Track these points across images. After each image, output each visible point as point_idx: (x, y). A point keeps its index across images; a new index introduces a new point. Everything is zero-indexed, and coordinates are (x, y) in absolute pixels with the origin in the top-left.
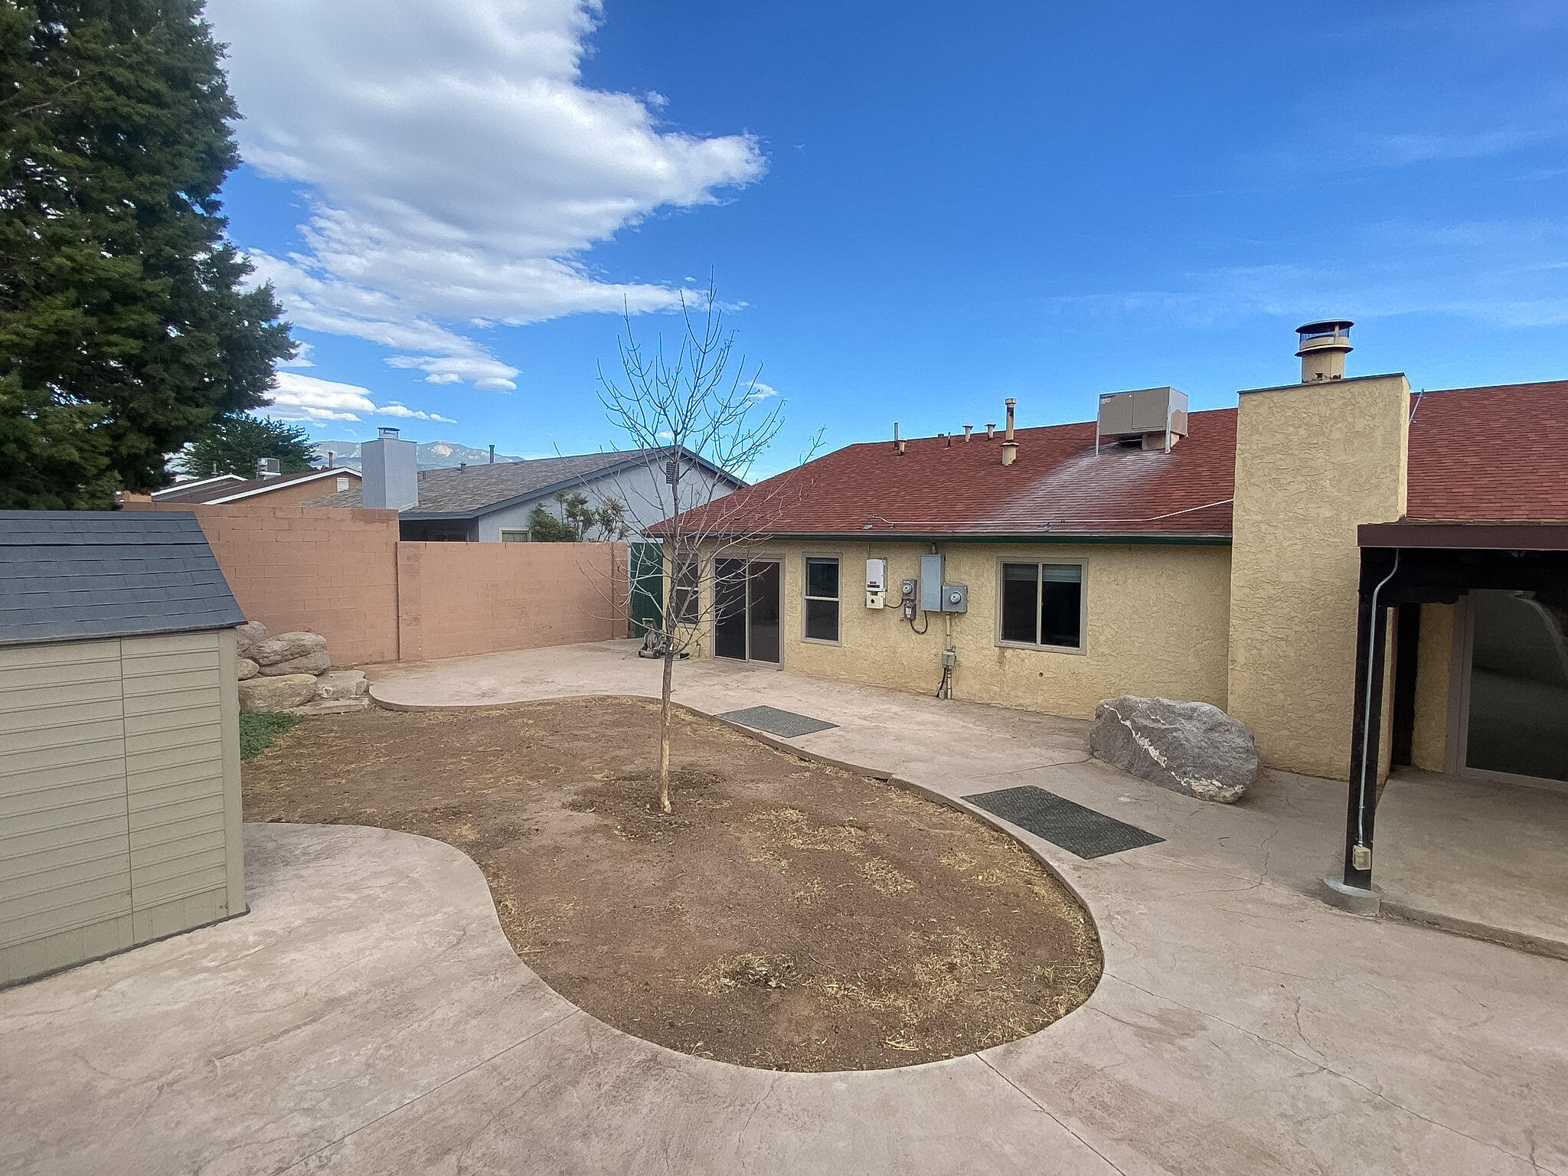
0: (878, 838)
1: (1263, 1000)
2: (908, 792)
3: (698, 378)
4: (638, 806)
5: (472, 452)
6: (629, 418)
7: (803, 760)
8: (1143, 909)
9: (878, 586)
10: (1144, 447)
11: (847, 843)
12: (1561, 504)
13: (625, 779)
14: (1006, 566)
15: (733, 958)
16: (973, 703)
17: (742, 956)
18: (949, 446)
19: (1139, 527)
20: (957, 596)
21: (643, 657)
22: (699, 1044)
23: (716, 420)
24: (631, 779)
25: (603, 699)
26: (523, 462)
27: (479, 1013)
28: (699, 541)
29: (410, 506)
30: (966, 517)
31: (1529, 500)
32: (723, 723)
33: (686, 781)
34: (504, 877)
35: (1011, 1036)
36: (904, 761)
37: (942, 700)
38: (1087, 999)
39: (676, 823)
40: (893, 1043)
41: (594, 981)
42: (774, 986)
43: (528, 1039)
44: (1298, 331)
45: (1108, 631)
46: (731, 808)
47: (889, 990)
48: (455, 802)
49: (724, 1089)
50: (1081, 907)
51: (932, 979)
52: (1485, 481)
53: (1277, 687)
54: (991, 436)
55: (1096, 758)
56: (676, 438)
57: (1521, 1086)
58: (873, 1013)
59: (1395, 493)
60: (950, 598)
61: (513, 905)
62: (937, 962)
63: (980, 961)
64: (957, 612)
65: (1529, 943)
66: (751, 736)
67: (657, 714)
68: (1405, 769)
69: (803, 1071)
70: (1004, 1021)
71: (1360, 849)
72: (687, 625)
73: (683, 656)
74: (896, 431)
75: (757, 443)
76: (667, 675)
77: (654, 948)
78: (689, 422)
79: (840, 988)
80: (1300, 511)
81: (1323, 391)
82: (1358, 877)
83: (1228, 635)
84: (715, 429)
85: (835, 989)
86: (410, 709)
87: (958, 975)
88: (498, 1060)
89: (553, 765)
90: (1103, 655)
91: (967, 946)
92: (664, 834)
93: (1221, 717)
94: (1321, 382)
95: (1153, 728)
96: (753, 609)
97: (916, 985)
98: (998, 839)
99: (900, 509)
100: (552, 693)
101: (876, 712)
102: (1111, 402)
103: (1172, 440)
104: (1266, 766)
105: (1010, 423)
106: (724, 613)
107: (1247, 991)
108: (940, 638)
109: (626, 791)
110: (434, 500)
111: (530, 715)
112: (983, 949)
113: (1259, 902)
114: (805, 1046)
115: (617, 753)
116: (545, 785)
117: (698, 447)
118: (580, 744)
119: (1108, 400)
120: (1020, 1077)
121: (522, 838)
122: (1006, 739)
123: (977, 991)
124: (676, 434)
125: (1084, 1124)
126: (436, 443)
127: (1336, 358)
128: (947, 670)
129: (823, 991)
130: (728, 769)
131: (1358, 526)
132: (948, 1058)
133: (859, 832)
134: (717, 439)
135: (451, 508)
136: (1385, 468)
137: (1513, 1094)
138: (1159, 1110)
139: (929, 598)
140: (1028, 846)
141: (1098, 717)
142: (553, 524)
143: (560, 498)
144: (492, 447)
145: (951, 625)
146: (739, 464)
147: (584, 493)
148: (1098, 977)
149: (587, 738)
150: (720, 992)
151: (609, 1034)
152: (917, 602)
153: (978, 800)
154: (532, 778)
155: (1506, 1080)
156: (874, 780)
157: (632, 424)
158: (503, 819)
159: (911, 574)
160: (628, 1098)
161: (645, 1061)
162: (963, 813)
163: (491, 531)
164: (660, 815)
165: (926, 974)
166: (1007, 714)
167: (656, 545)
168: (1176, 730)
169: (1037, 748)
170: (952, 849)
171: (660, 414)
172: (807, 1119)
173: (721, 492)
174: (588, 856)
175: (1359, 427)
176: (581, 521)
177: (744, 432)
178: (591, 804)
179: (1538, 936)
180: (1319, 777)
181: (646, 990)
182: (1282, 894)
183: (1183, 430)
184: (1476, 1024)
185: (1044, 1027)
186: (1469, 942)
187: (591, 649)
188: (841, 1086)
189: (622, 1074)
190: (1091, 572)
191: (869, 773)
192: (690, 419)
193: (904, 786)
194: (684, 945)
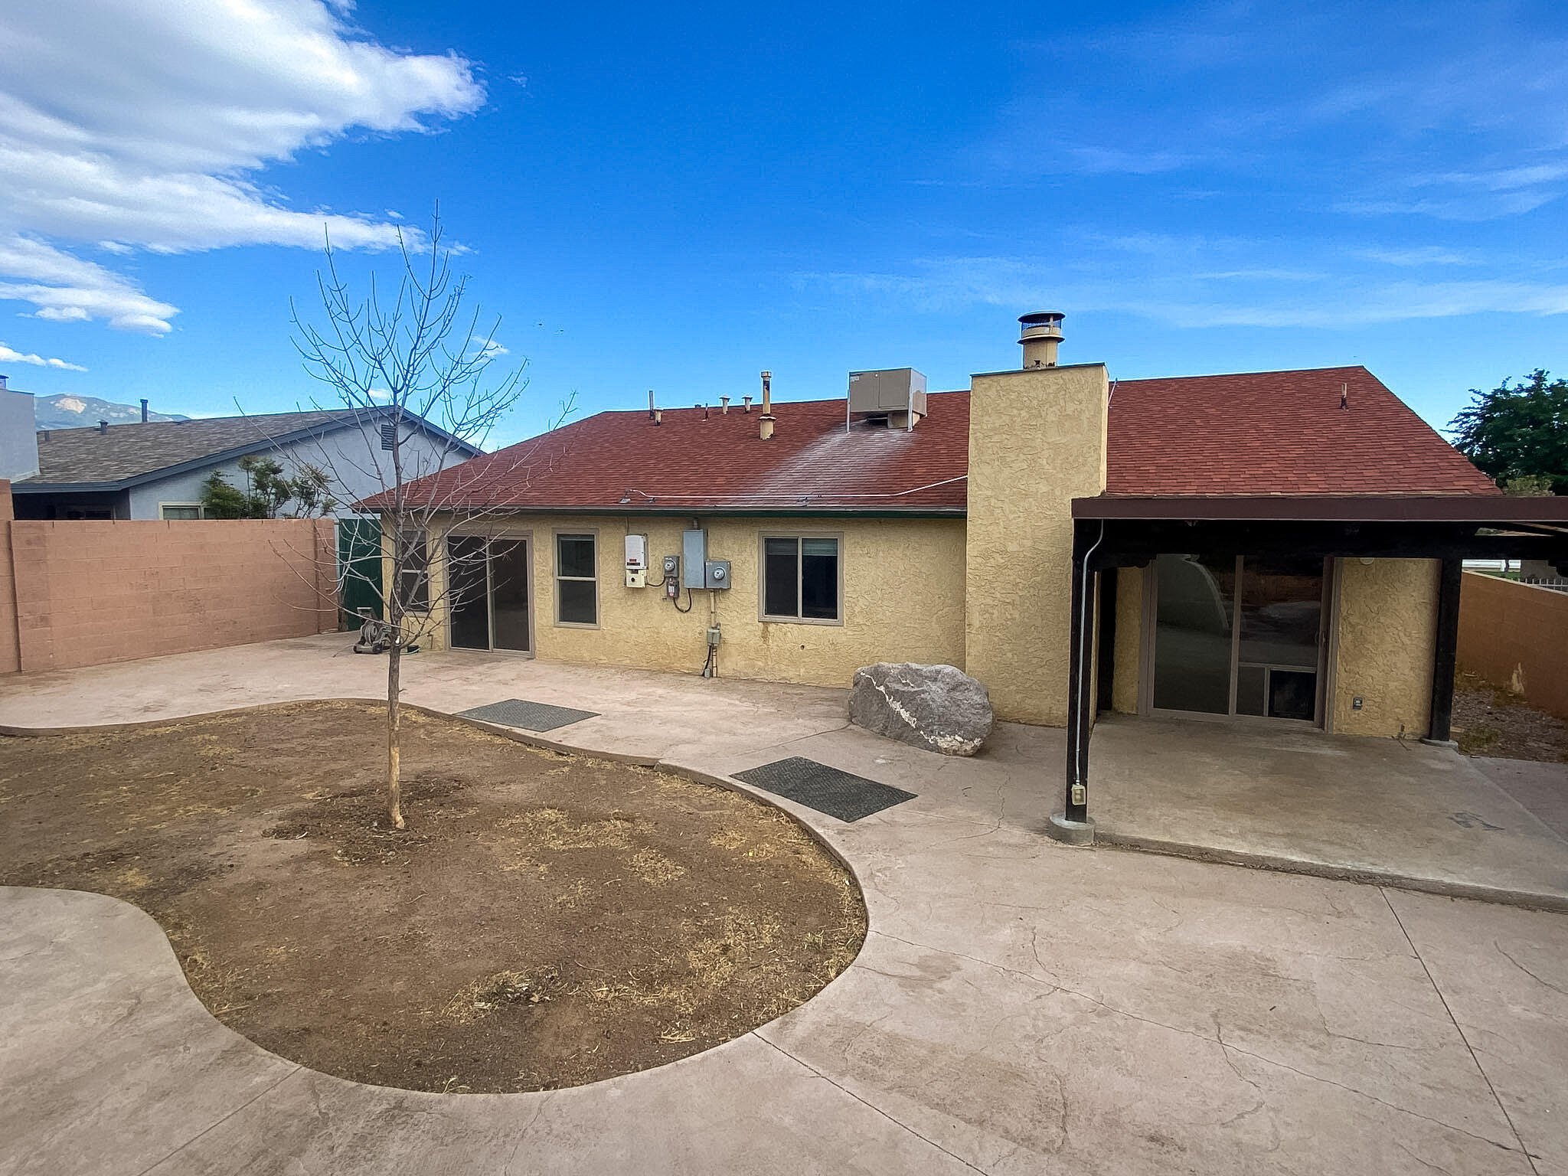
0: (646, 828)
1: (1006, 934)
2: (675, 776)
3: (422, 328)
4: (362, 825)
5: (115, 408)
6: (334, 371)
7: (560, 754)
8: (901, 863)
9: (639, 564)
10: (890, 425)
11: (613, 838)
12: (1219, 480)
13: (344, 795)
14: (768, 541)
15: (488, 979)
16: (738, 680)
17: (498, 975)
18: (707, 417)
19: (888, 502)
20: (721, 572)
21: (360, 652)
22: (452, 1079)
23: (446, 378)
24: (353, 794)
25: (311, 704)
26: (190, 421)
27: (165, 1094)
28: (428, 515)
29: (29, 475)
30: (725, 492)
31: (1196, 477)
32: (464, 722)
33: (420, 791)
34: (190, 927)
35: (787, 1007)
36: (670, 745)
37: (708, 679)
38: (855, 959)
39: (411, 840)
40: (669, 1037)
41: (318, 1031)
42: (537, 1001)
43: (235, 1113)
44: (1020, 320)
45: (862, 602)
46: (478, 815)
47: (662, 983)
48: (114, 843)
49: (484, 1122)
50: (845, 870)
51: (706, 964)
52: (1164, 460)
53: (1006, 647)
54: (749, 409)
55: (854, 724)
56: (395, 397)
57: (1207, 977)
58: (648, 1011)
59: (1098, 470)
60: (713, 573)
61: (204, 959)
62: (709, 946)
63: (753, 938)
64: (721, 589)
65: (1206, 854)
66: (499, 733)
67: (381, 717)
68: (1108, 713)
69: (573, 1085)
70: (780, 994)
71: (1077, 787)
72: (417, 614)
73: (411, 649)
74: (651, 400)
75: (497, 407)
76: (394, 672)
77: (391, 982)
78: (411, 378)
79: (610, 991)
80: (1022, 487)
81: (1040, 377)
82: (1076, 812)
83: (964, 601)
84: (444, 388)
85: (604, 993)
86: (40, 732)
87: (732, 955)
88: (196, 1145)
89: (248, 788)
90: (859, 625)
91: (740, 925)
92: (397, 853)
93: (962, 677)
94: (1039, 369)
95: (903, 691)
96: (495, 595)
97: (690, 973)
98: (766, 813)
99: (658, 482)
100: (242, 701)
101: (640, 696)
102: (861, 381)
103: (913, 419)
104: (999, 719)
105: (766, 397)
106: (462, 599)
107: (992, 927)
108: (704, 617)
109: (346, 810)
110: (64, 468)
111: (213, 730)
112: (755, 925)
113: (997, 843)
114: (575, 1058)
115: (334, 766)
116: (239, 811)
117: (424, 409)
118: (283, 759)
119: (857, 378)
120: (796, 1046)
121: (213, 877)
122: (772, 713)
123: (752, 968)
124: (396, 391)
125: (858, 1080)
126: (64, 396)
127: (1051, 347)
128: (712, 648)
129: (592, 997)
130: (472, 773)
131: (1072, 500)
132: (725, 1041)
133: (627, 825)
134: (448, 399)
135: (87, 478)
136: (1090, 448)
137: (1201, 985)
138: (924, 1052)
139: (693, 574)
140: (795, 817)
141: (856, 684)
142: (235, 497)
143: (247, 466)
144: (144, 402)
145: (715, 602)
146: (477, 428)
147: (277, 459)
148: (863, 935)
149: (291, 752)
150: (474, 1018)
151: (341, 1088)
152: (680, 580)
153: (746, 776)
154: (221, 805)
155: (1196, 974)
156: (640, 768)
157: (338, 378)
158: (185, 857)
159: (674, 550)
160: (369, 1156)
161: (387, 1110)
162: (732, 791)
163: (147, 507)
164: (391, 832)
165: (700, 961)
166: (771, 688)
167: (374, 522)
168: (923, 692)
169: (800, 720)
170: (722, 829)
171: (374, 367)
172: (581, 1135)
173: (453, 461)
174: (301, 889)
175: (1069, 411)
176: (273, 494)
177: (480, 392)
178: (303, 828)
179: (1212, 847)
180: (1040, 725)
181: (384, 1031)
182: (1016, 834)
183: (923, 409)
184: (1171, 929)
185: (817, 993)
186: (1164, 858)
187: (291, 647)
188: (614, 1093)
189: (360, 1130)
190: (847, 543)
191: (635, 761)
192: (413, 375)
193: (671, 771)
194: (429, 974)
